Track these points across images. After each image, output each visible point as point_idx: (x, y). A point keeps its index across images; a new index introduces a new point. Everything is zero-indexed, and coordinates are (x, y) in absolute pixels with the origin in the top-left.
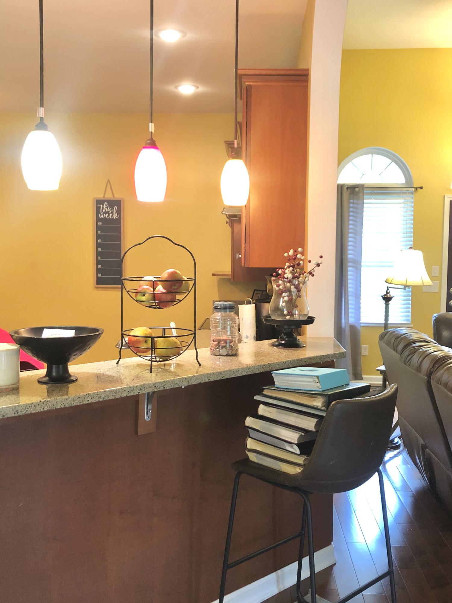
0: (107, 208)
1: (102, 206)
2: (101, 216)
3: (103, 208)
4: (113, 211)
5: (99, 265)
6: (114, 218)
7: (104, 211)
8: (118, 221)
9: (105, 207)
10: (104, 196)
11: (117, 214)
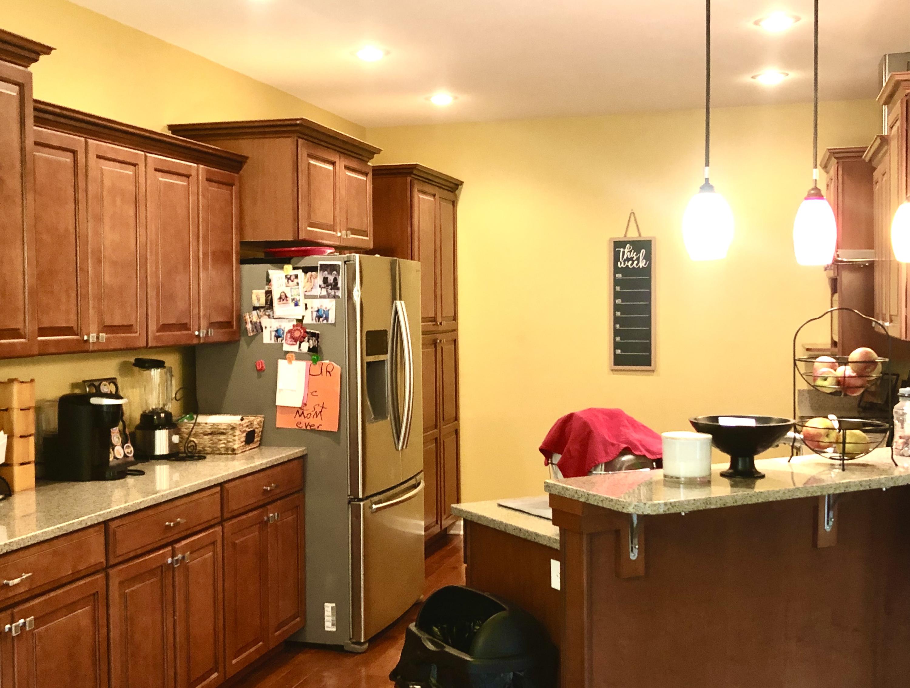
0: (630, 252)
1: (622, 250)
2: (621, 264)
3: (624, 252)
4: (639, 257)
5: (617, 336)
6: (641, 267)
7: (625, 257)
8: (647, 271)
9: (627, 252)
10: (625, 236)
11: (644, 261)
